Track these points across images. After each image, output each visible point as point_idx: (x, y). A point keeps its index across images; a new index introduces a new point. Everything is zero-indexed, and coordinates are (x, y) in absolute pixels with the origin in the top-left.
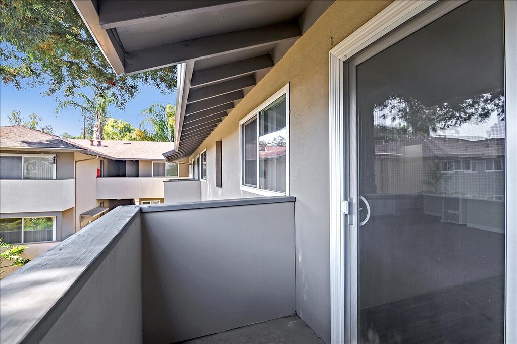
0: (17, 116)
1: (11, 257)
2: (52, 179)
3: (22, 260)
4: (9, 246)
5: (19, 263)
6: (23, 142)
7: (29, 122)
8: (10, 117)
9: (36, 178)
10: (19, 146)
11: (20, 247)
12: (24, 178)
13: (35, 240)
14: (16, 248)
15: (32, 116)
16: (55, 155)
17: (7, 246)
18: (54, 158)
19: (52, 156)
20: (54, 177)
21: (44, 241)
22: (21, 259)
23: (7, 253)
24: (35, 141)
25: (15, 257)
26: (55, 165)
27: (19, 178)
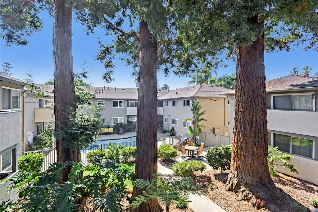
0: (296, 70)
1: (281, 160)
2: (312, 110)
3: (289, 165)
4: (281, 153)
5: (287, 166)
6: (291, 85)
7: (303, 72)
8: (292, 72)
9: (300, 110)
10: (288, 88)
11: (288, 156)
12: (292, 109)
13: (299, 154)
14: (285, 155)
15: (305, 68)
16: (314, 93)
17: (280, 152)
18: (313, 94)
19: (311, 94)
20: (314, 110)
21: (306, 156)
22: (288, 163)
23: (279, 157)
24: (299, 83)
25: (284, 161)
26: (314, 100)
27: (289, 109)
